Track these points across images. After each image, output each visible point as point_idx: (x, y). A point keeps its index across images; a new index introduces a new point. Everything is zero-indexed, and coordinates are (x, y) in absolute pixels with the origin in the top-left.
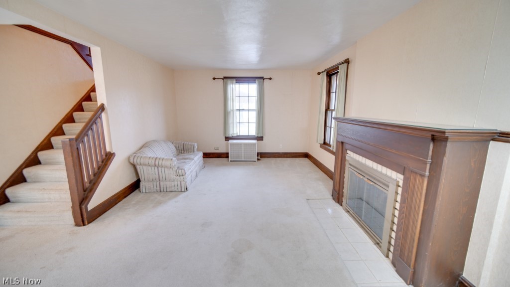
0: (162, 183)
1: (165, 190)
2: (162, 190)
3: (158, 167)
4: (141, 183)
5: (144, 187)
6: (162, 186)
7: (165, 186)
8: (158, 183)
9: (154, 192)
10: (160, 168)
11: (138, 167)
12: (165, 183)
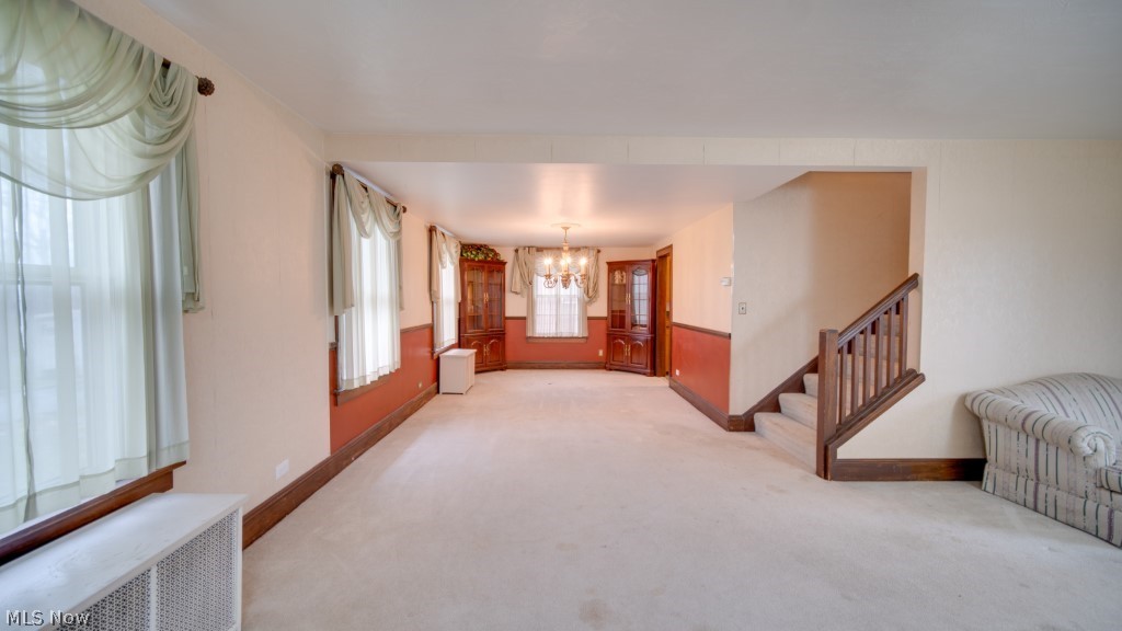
0: (1042, 488)
1: (1051, 511)
2: (1041, 506)
3: (1037, 441)
4: (987, 465)
5: (991, 478)
6: (1041, 496)
7: (1051, 500)
8: (1031, 484)
9: (1016, 502)
10: (1042, 446)
11: (985, 424)
12: (1052, 491)
